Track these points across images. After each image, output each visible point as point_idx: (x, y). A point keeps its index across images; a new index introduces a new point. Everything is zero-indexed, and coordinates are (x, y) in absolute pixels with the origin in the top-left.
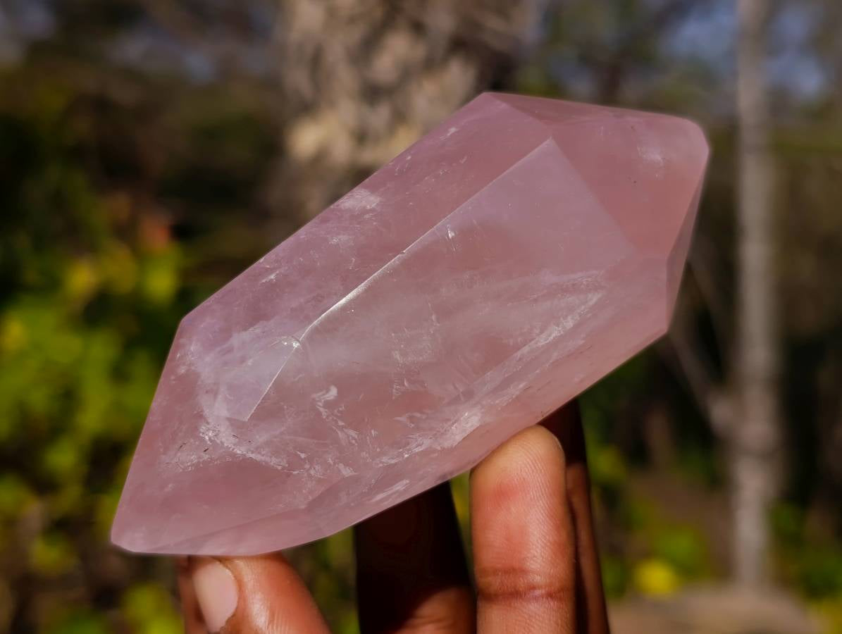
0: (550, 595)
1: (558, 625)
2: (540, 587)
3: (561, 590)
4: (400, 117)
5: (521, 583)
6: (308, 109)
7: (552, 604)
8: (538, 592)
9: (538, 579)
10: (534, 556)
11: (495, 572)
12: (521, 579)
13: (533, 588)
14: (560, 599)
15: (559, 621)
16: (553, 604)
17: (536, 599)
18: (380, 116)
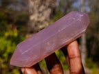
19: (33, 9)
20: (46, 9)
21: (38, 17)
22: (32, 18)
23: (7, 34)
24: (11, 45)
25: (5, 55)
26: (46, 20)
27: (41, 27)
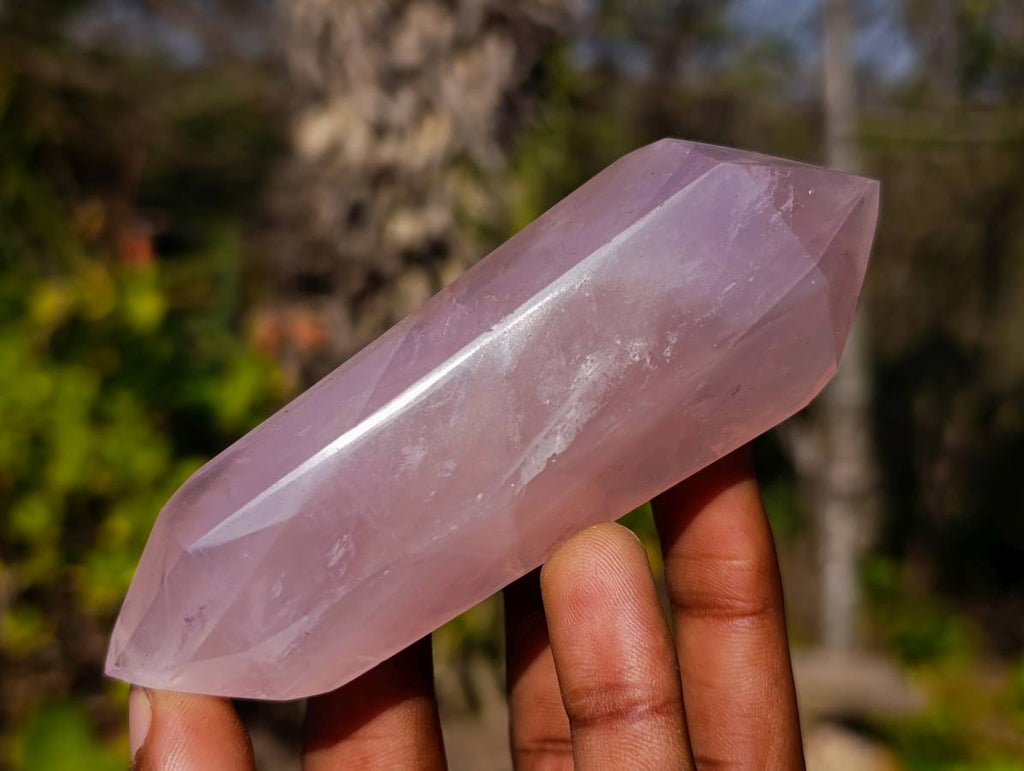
0: (656, 710)
1: (669, 742)
2: (642, 702)
3: (667, 703)
4: (426, 107)
5: (621, 700)
6: (319, 98)
7: (659, 720)
8: (641, 708)
9: (638, 693)
10: (632, 667)
11: (588, 692)
12: (620, 697)
13: (634, 704)
14: (668, 713)
15: (670, 739)
16: (661, 720)
17: (641, 717)
18: (403, 106)
19: (325, 41)
20: (462, 45)
21: (380, 130)
22: (316, 133)
23: (50, 303)
24: (98, 418)
25: (34, 518)
26: (459, 159)
27: (406, 229)
